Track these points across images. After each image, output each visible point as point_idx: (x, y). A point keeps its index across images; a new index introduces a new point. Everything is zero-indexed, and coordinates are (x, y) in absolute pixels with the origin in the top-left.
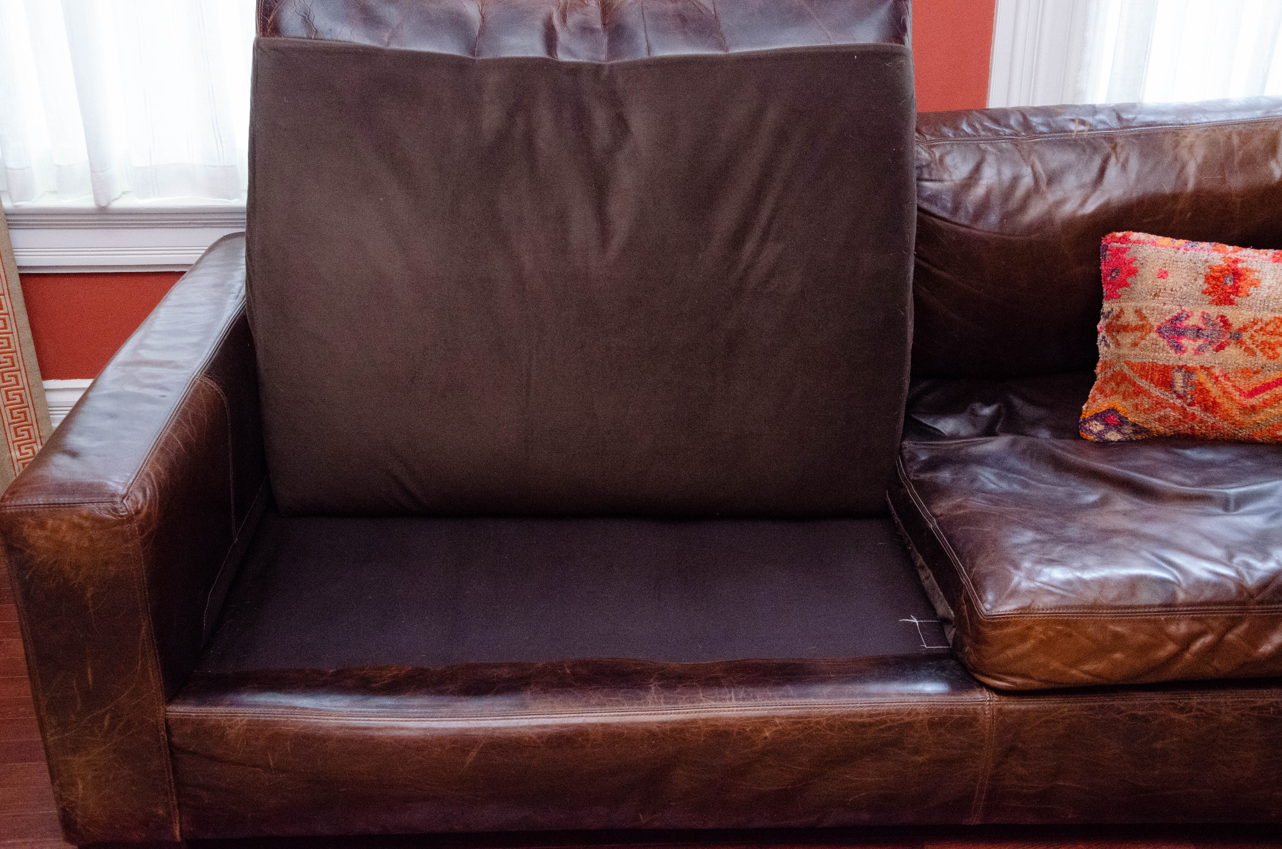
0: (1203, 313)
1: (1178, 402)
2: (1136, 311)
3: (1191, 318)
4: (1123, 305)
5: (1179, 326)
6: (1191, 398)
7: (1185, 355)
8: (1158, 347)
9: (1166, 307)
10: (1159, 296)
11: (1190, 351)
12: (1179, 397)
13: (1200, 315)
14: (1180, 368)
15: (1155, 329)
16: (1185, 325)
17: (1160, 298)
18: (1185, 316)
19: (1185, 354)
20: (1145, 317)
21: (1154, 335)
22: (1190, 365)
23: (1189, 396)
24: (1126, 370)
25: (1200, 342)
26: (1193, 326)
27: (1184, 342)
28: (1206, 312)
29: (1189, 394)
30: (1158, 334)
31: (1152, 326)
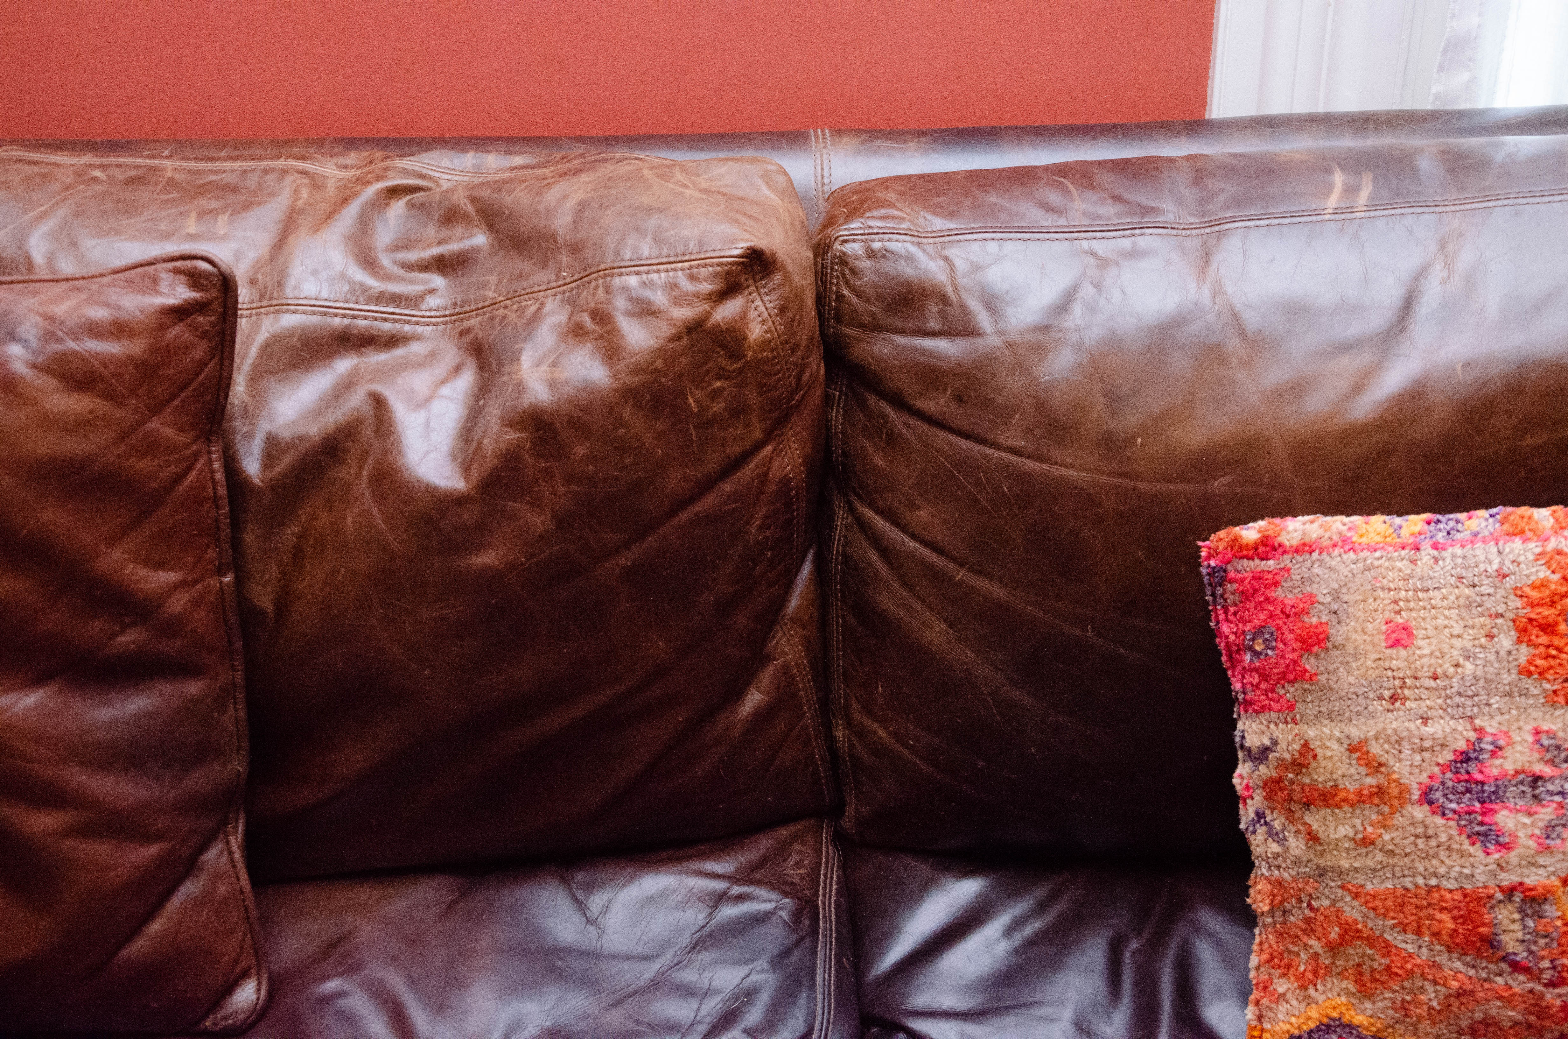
0: (1537, 732)
1: (1520, 984)
2: (1351, 750)
3: (1508, 752)
4: (1311, 733)
5: (1479, 777)
6: (1554, 968)
7: (1513, 857)
8: (1433, 843)
9: (1429, 730)
10: (1406, 699)
11: (1526, 843)
12: (1516, 967)
13: (1530, 738)
14: (1510, 891)
15: (1416, 796)
16: (1495, 772)
17: (1408, 703)
18: (1490, 747)
19: (1513, 854)
20: (1381, 765)
21: (1420, 812)
22: (1530, 881)
23: (1546, 964)
24: (1353, 911)
25: (1546, 813)
26: (1517, 773)
27: (1505, 819)
28: (1545, 728)
29: (1542, 958)
30: (1426, 807)
31: (1405, 790)
